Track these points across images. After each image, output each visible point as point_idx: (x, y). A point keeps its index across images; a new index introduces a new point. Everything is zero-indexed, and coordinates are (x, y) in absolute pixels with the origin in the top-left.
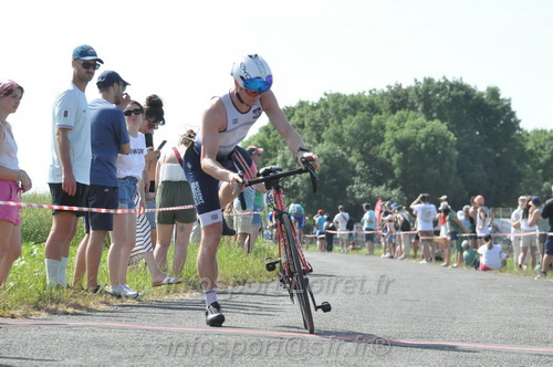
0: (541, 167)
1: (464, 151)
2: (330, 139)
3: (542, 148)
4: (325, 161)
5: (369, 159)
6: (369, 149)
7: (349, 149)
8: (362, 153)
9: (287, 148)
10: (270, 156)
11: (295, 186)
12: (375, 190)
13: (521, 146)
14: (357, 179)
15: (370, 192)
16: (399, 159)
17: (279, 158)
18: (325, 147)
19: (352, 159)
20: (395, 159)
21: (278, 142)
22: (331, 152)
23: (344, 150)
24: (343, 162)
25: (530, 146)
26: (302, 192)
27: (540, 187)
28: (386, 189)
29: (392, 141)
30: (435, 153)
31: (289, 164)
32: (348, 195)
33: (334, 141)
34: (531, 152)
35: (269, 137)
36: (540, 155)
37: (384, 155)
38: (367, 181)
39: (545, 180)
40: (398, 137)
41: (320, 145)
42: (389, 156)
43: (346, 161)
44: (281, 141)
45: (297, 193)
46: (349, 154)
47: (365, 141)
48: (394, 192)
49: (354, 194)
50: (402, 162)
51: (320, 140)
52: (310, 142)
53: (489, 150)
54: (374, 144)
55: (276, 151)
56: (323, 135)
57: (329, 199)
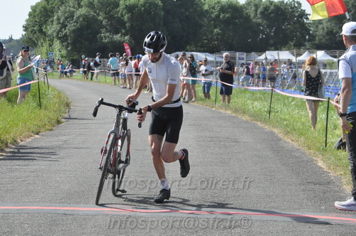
0: (213, 19)
1: (167, 12)
2: (86, 6)
3: (213, 8)
4: (84, 19)
5: (110, 17)
6: (110, 11)
7: (98, 11)
8: (106, 14)
9: (59, 12)
10: (50, 17)
11: (65, 35)
12: (115, 36)
13: (201, 7)
14: (103, 30)
15: (112, 38)
16: (128, 17)
17: (55, 18)
18: (83, 11)
19: (100, 18)
20: (126, 18)
21: (54, 8)
22: (87, 14)
23: (95, 12)
24: (94, 20)
25: (206, 7)
26: (69, 39)
27: (212, 32)
28: (121, 36)
29: (124, 6)
30: (150, 13)
31: (61, 22)
32: (99, 40)
33: (89, 7)
34: (207, 11)
35: (48, 4)
36: (212, 13)
37: (119, 16)
38: (110, 31)
39: (216, 28)
40: (128, 4)
41: (80, 9)
42: (122, 16)
43: (97, 19)
44: (56, 7)
45: (67, 39)
46: (98, 15)
47: (107, 7)
48: (127, 38)
49: (102, 39)
50: (131, 19)
51: (80, 6)
52: (74, 7)
53: (182, 11)
54: (113, 8)
55: (53, 13)
56: (82, 4)
57: (87, 43)
